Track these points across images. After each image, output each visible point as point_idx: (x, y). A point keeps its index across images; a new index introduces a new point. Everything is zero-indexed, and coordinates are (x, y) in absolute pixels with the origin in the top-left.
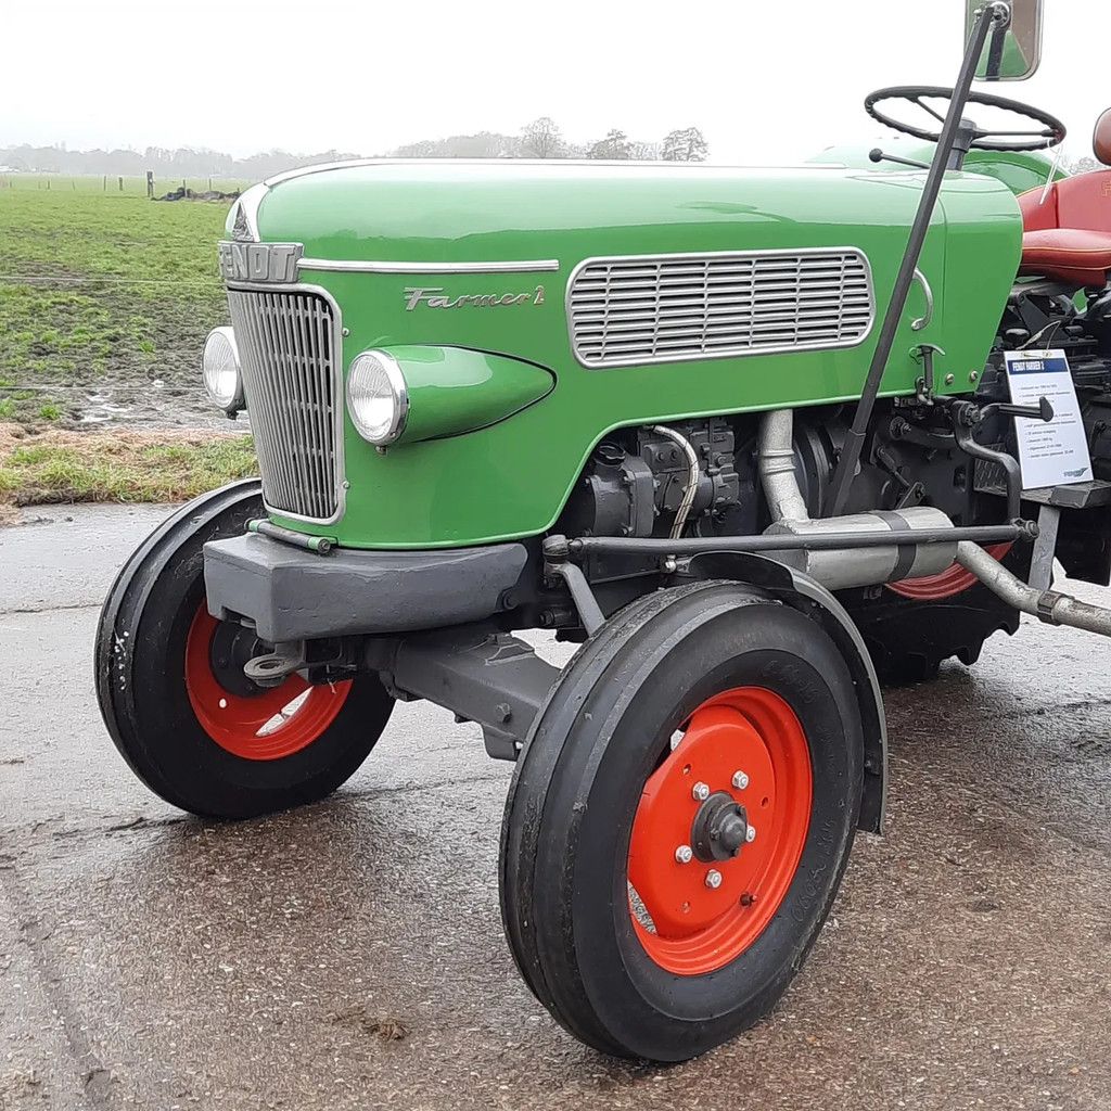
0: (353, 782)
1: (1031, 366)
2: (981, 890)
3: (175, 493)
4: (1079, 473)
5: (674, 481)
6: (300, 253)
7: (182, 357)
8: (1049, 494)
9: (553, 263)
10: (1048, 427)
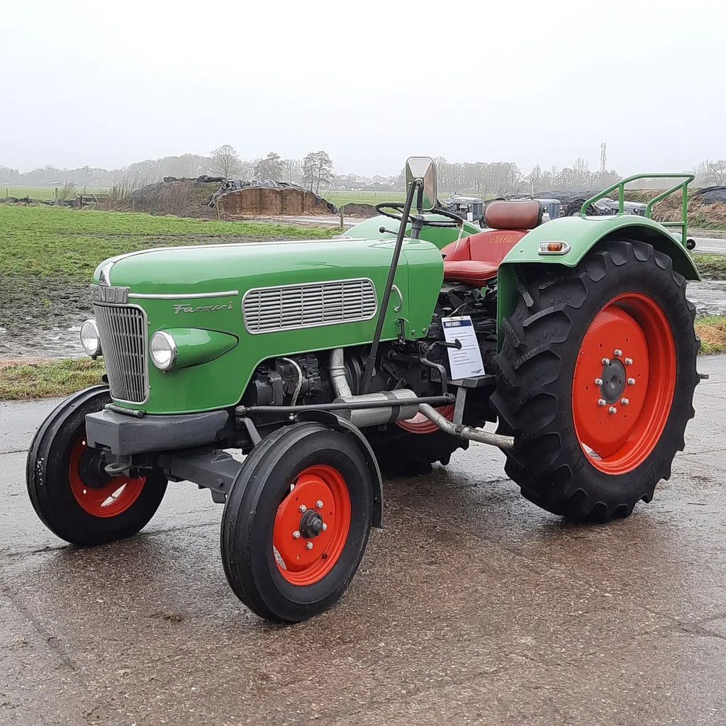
0: (146, 529)
1: (454, 324)
2: (432, 557)
3: (28, 394)
4: (478, 372)
5: (292, 381)
6: (129, 291)
7: (14, 313)
8: (462, 382)
9: (236, 292)
10: (460, 352)
